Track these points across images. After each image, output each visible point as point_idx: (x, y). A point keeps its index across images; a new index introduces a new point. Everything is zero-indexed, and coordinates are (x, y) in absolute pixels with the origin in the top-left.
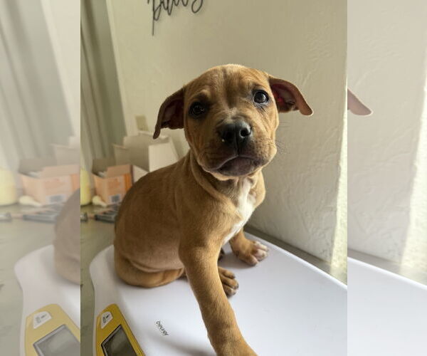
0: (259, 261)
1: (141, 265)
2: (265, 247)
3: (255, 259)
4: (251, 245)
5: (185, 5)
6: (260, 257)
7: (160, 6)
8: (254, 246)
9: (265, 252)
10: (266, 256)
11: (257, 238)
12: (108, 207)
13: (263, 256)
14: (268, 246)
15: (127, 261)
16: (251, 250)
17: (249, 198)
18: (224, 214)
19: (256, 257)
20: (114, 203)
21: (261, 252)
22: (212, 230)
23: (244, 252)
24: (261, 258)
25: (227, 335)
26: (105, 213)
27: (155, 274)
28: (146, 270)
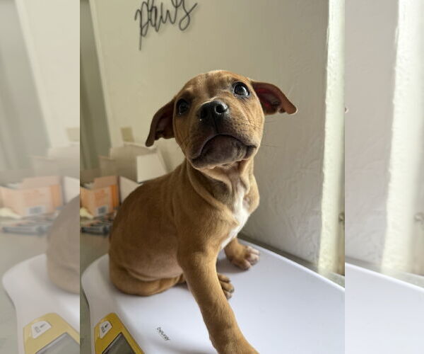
0: (252, 264)
1: (138, 274)
2: (257, 251)
3: (248, 263)
4: (244, 250)
5: (173, 23)
6: (252, 261)
7: (148, 23)
8: (247, 251)
9: (257, 256)
10: (258, 260)
11: (249, 244)
12: (95, 218)
13: (256, 260)
14: (260, 251)
15: (124, 270)
16: (244, 254)
17: (244, 204)
18: (221, 221)
19: (249, 261)
20: (101, 214)
21: (253, 256)
22: (210, 235)
23: (237, 256)
24: (254, 262)
25: (228, 336)
26: (92, 225)
27: (153, 282)
28: (143, 279)
